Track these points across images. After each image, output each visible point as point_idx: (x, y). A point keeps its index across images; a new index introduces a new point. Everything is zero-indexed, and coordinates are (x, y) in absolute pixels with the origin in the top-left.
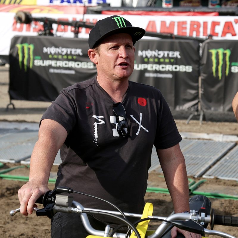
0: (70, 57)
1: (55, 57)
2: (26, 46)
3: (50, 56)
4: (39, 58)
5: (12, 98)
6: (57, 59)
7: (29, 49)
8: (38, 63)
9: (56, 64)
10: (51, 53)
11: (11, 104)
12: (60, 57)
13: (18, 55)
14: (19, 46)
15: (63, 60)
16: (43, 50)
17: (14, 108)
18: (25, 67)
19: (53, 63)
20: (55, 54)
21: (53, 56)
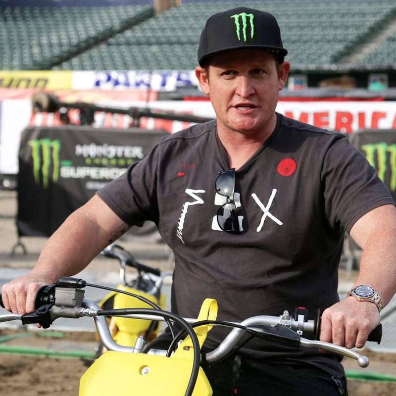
0: (122, 162)
1: (97, 161)
2: (46, 144)
3: (88, 161)
4: (68, 163)
5: (21, 234)
6: (100, 166)
7: (51, 149)
8: (68, 172)
9: (98, 173)
10: (89, 156)
11: (19, 244)
12: (105, 162)
13: (31, 159)
14: (34, 144)
15: (110, 166)
16: (74, 150)
17: (25, 253)
18: (45, 181)
19: (93, 172)
20: (97, 157)
21: (92, 159)
